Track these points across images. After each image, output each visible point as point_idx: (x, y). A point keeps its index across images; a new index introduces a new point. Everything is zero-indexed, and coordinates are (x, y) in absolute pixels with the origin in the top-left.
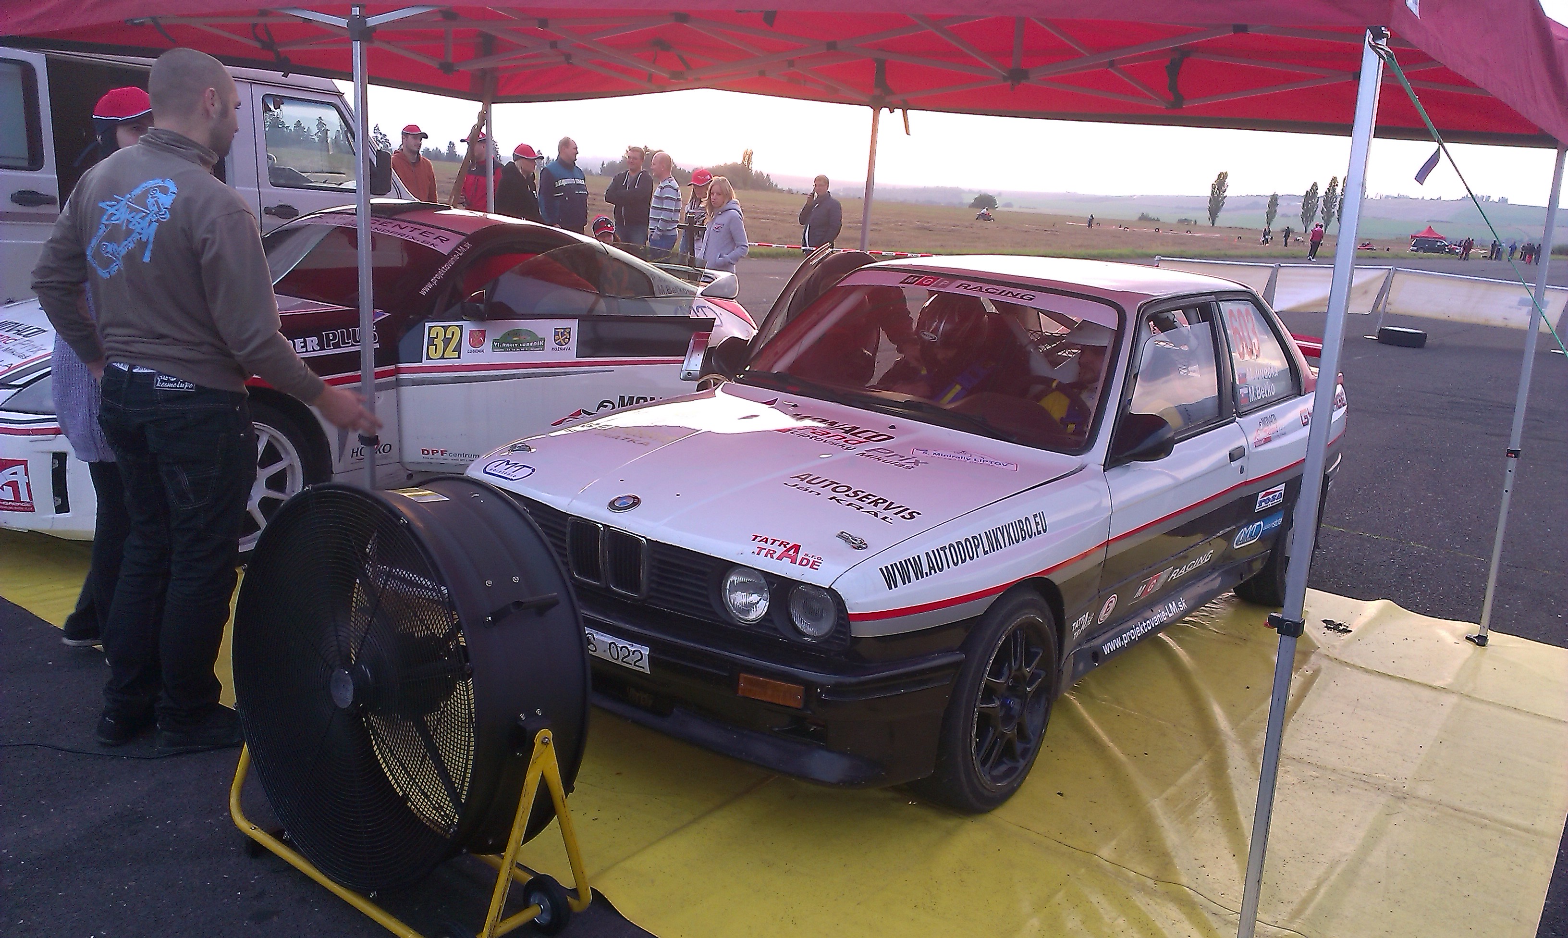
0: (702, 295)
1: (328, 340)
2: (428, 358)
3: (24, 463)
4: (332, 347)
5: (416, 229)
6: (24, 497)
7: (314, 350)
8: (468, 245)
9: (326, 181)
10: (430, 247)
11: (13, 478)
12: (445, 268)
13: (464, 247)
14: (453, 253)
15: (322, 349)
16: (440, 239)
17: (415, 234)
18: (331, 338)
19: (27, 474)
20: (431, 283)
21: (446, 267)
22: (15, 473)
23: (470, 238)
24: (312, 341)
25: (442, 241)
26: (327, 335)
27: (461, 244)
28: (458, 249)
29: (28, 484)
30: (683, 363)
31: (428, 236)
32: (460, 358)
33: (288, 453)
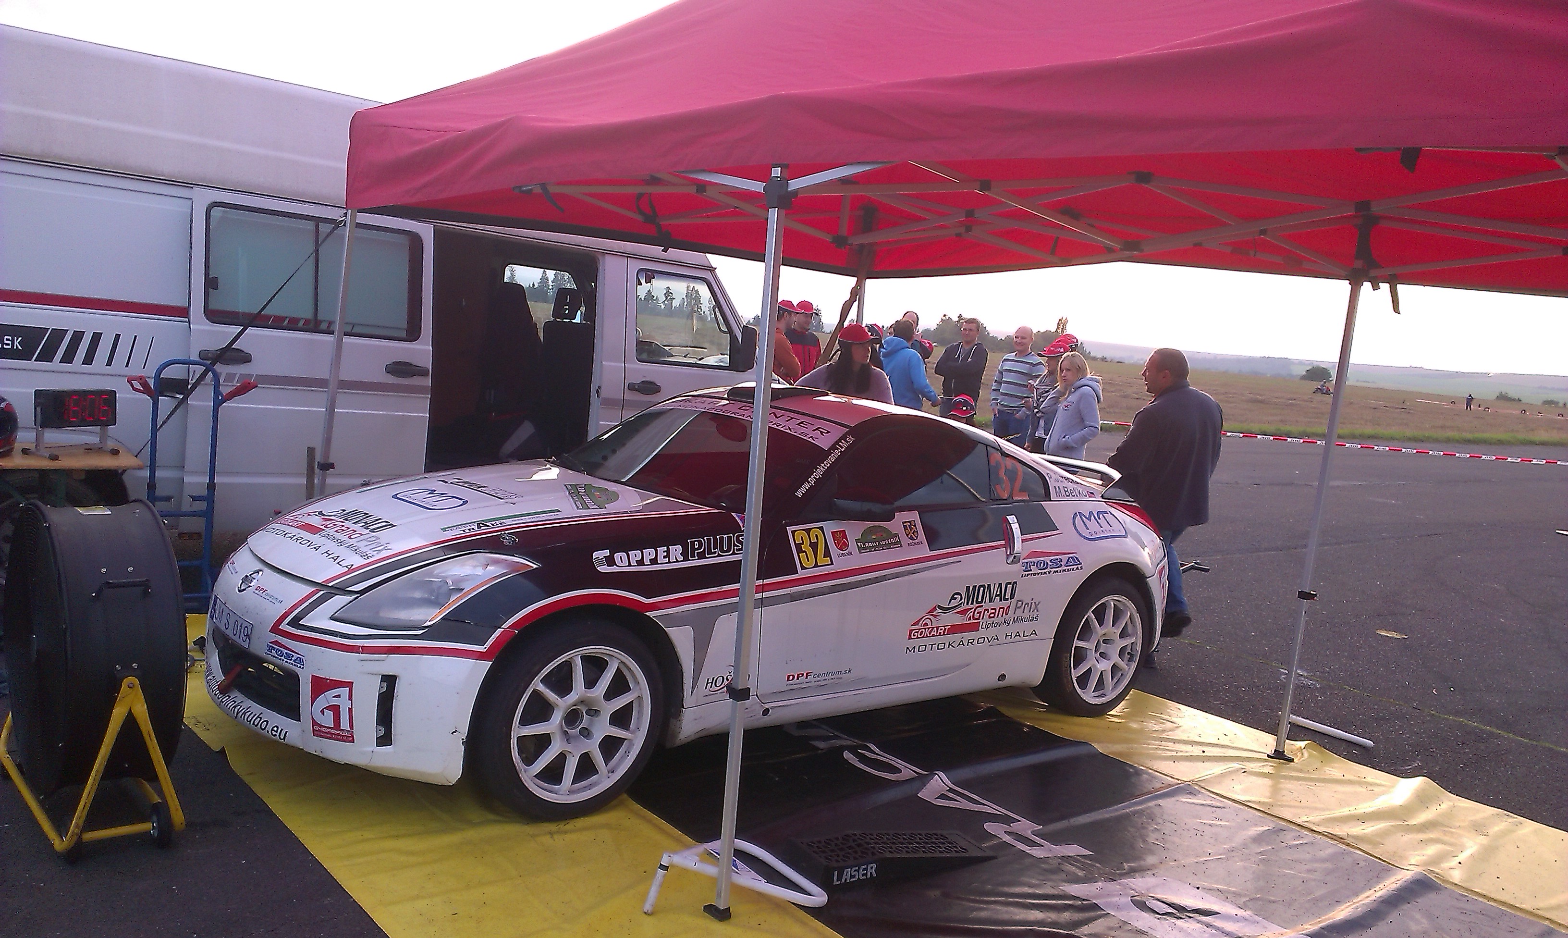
0: (1103, 498)
2: (803, 567)
3: (350, 685)
5: (792, 418)
6: (345, 724)
8: (850, 439)
9: (687, 355)
10: (809, 440)
11: (335, 701)
12: (825, 465)
13: (847, 442)
14: (833, 447)
16: (821, 432)
17: (792, 424)
19: (350, 698)
20: (809, 482)
22: (339, 696)
23: (852, 431)
25: (822, 433)
26: (693, 543)
27: (844, 438)
28: (840, 443)
29: (350, 710)
31: (806, 426)
32: (833, 564)
33: (637, 683)
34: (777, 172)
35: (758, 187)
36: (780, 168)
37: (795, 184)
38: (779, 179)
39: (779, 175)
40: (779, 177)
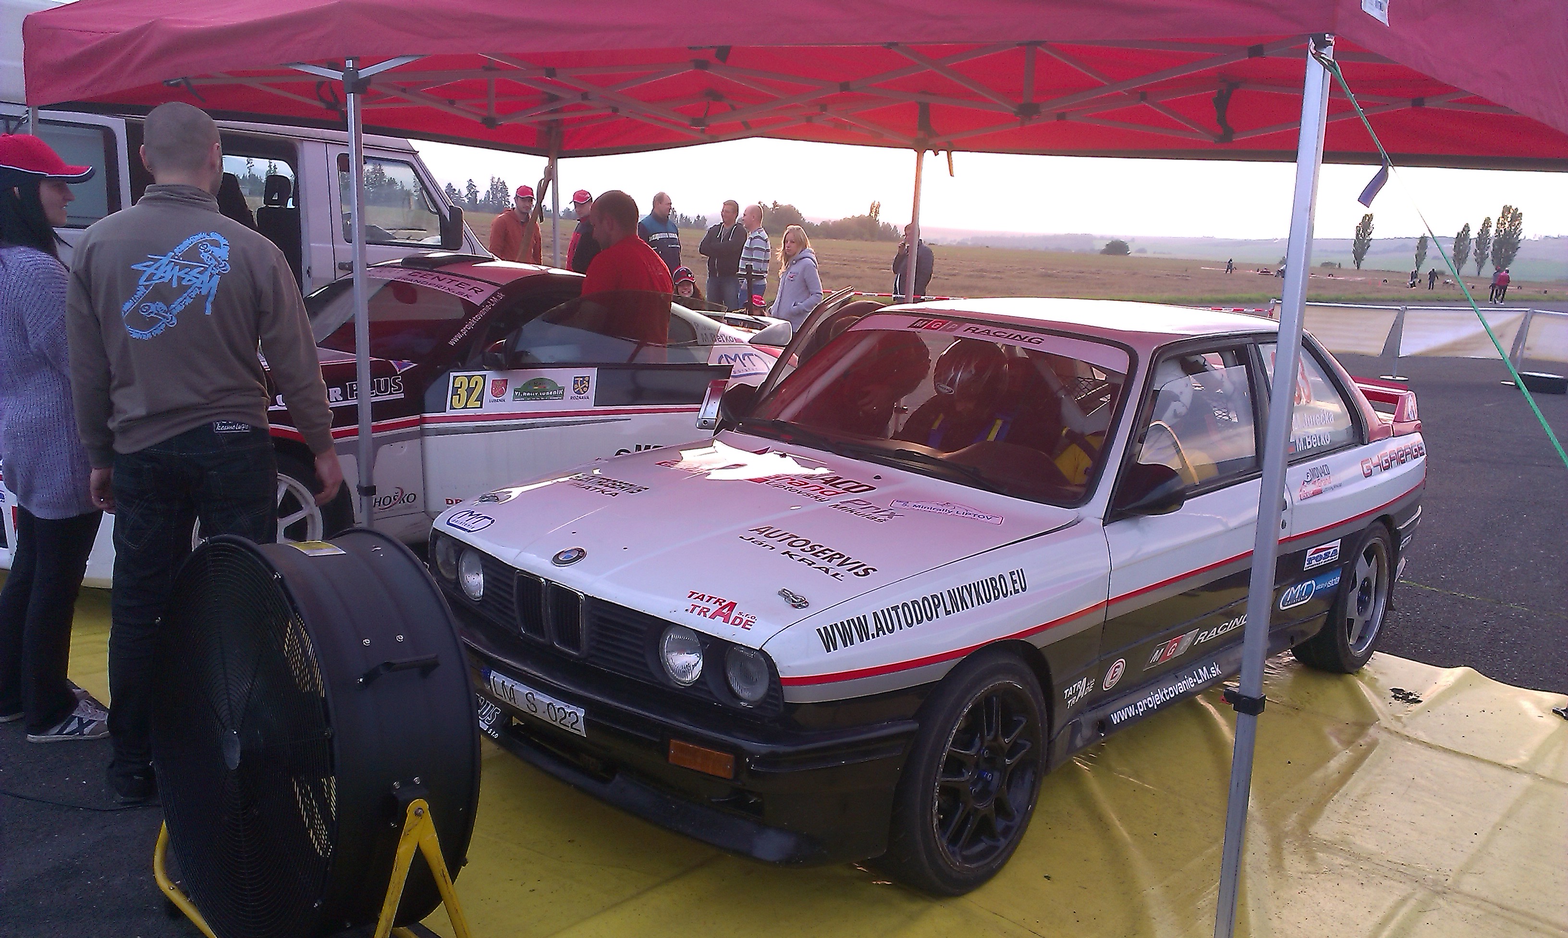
0: (750, 343)
1: (352, 390)
2: (452, 408)
4: (355, 398)
5: (453, 280)
7: (337, 401)
8: (501, 296)
9: (409, 237)
10: (464, 298)
12: (476, 318)
13: (498, 298)
14: (485, 303)
15: (345, 399)
16: (475, 290)
17: (452, 286)
18: (354, 389)
20: (461, 333)
21: (478, 317)
23: (504, 289)
24: (335, 392)
25: (476, 292)
26: (351, 386)
27: (495, 295)
28: (491, 300)
30: (699, 411)
31: (464, 287)
32: (482, 408)
33: (307, 503)
34: (350, 64)
35: (338, 75)
36: (351, 61)
37: (364, 73)
38: (351, 69)
39: (351, 66)
40: (351, 68)
